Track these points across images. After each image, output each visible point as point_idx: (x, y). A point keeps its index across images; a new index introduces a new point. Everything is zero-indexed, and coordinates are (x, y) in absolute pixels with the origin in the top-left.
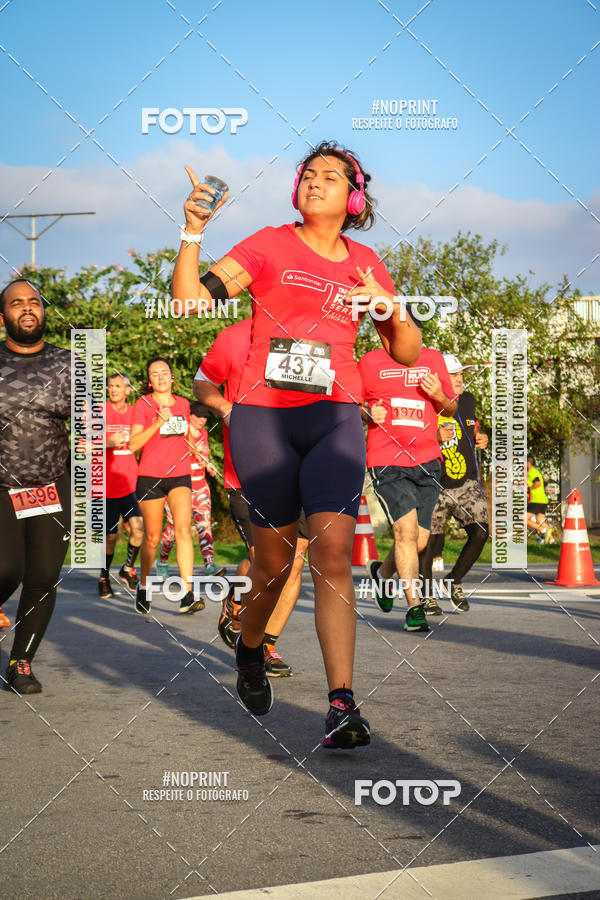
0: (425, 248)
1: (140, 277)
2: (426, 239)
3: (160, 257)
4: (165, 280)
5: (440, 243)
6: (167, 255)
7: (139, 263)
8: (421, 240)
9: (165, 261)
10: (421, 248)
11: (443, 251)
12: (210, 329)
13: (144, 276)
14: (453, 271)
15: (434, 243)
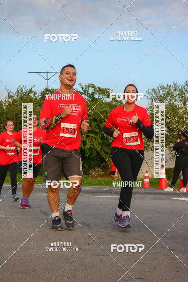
0: (175, 85)
1: (82, 92)
2: (175, 83)
3: (89, 86)
4: (90, 94)
5: (180, 84)
6: (91, 86)
7: (82, 88)
8: (174, 83)
9: (90, 88)
10: (173, 86)
11: (181, 87)
12: (104, 110)
13: (83, 92)
14: (184, 94)
15: (178, 84)
